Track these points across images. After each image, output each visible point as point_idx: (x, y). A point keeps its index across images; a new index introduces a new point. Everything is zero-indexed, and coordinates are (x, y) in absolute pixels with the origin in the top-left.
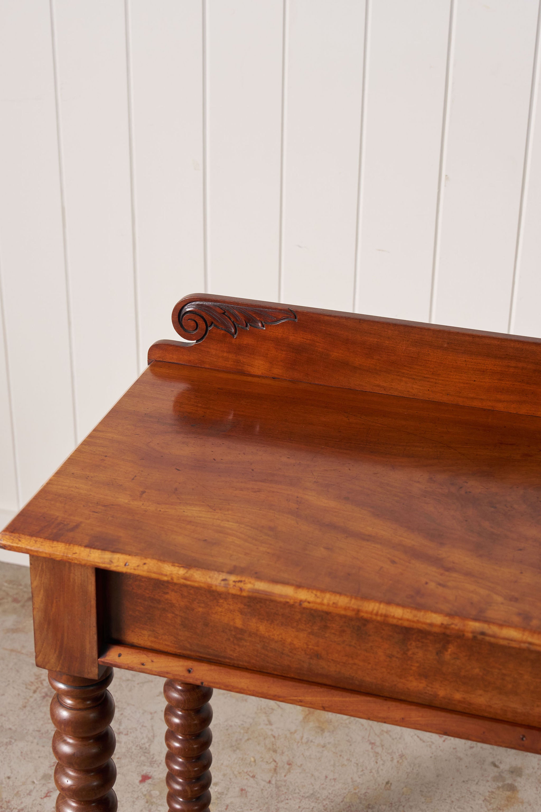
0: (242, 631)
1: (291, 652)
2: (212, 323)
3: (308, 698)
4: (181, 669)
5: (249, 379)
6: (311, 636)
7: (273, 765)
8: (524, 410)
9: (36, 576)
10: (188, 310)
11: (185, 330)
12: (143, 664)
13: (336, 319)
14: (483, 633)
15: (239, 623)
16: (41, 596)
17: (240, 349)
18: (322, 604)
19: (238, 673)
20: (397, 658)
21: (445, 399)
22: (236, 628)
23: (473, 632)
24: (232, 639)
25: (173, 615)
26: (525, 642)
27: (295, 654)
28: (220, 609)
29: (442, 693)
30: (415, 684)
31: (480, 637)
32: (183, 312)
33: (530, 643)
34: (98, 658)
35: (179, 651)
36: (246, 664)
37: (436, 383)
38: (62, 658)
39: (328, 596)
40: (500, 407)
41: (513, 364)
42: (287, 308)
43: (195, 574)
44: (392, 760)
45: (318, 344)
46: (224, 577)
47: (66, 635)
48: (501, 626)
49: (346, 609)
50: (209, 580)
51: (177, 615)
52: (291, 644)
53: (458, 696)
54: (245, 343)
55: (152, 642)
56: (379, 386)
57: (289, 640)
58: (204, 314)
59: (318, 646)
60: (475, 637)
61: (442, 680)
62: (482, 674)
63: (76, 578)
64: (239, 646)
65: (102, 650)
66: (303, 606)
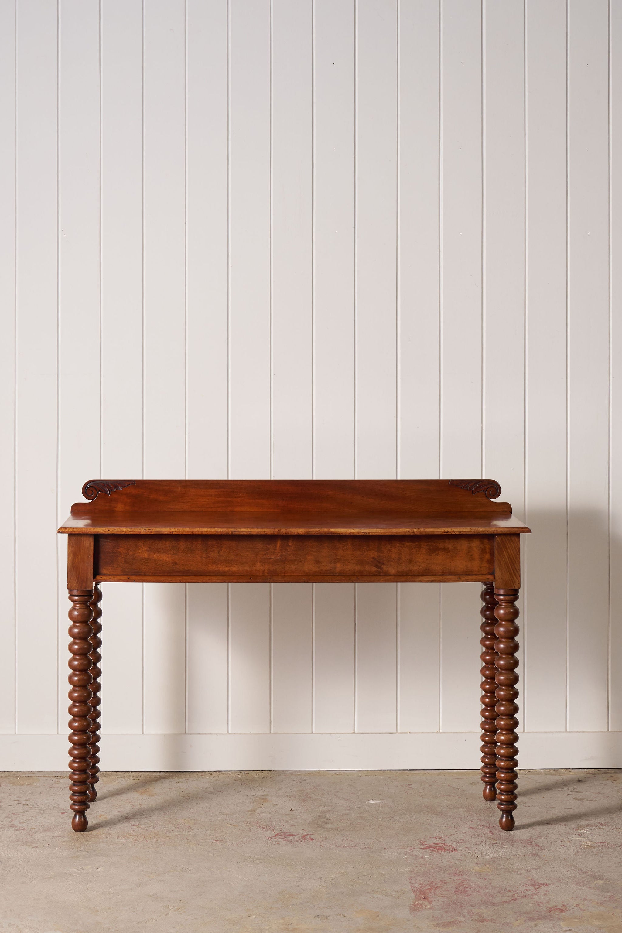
0: (147, 559)
1: (166, 564)
2: (99, 491)
3: (175, 579)
4: (125, 578)
6: (173, 556)
9: (70, 546)
10: (89, 486)
11: (88, 496)
14: (235, 531)
15: (146, 556)
16: (71, 556)
17: (112, 501)
18: (180, 531)
19: (147, 576)
23: (231, 532)
24: (144, 563)
26: (248, 532)
27: (167, 564)
29: (221, 569)
30: (211, 567)
31: (234, 533)
32: (87, 488)
33: (250, 532)
34: (93, 580)
35: (123, 573)
36: (149, 573)
41: (223, 490)
45: (144, 493)
46: (144, 529)
47: (80, 572)
49: (188, 532)
50: (139, 530)
51: (122, 557)
53: (227, 569)
54: (114, 497)
55: (113, 571)
57: (165, 559)
58: (96, 487)
60: (232, 533)
61: (221, 563)
62: (234, 557)
63: (86, 545)
64: (146, 566)
65: (94, 577)
66: (173, 534)
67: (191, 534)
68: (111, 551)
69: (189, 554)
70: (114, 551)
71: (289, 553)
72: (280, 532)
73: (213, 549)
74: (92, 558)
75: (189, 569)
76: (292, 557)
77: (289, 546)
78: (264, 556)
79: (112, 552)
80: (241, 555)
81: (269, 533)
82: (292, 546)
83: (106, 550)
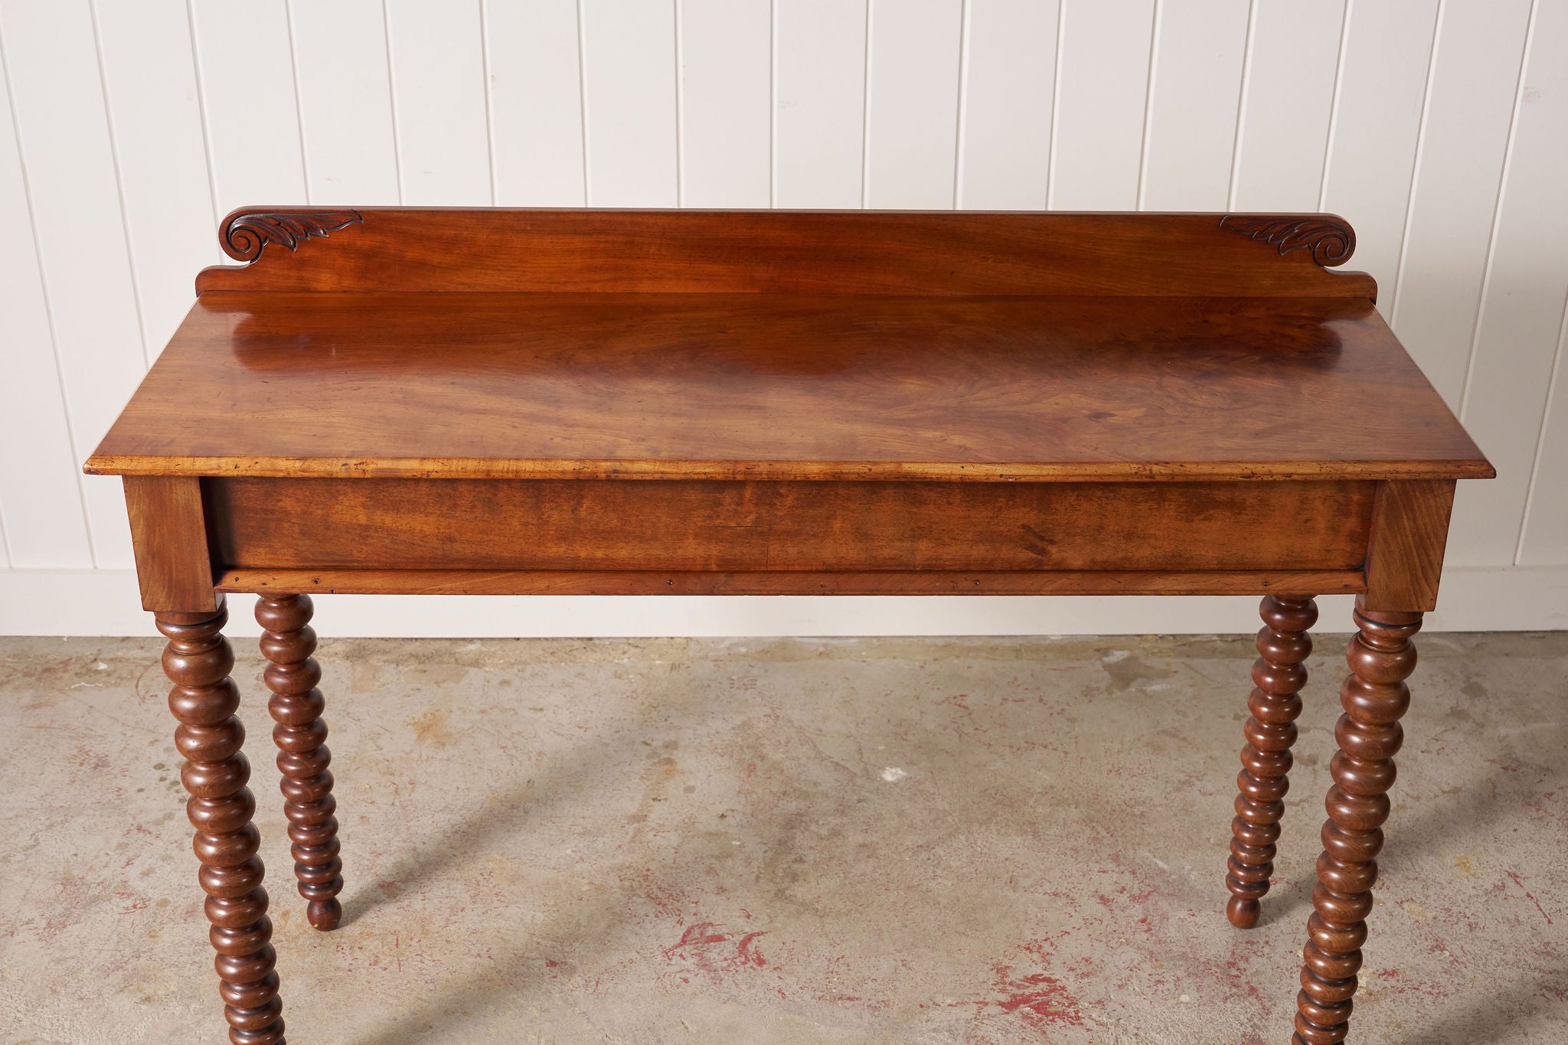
0: (367, 528)
1: (422, 541)
2: (267, 237)
3: (448, 585)
4: (307, 581)
5: (318, 295)
6: (442, 519)
7: (392, 788)
8: (621, 287)
9: (133, 503)
10: (236, 226)
11: (236, 250)
12: (264, 584)
13: (407, 215)
14: (616, 471)
15: (363, 519)
16: (141, 527)
17: (302, 264)
18: (450, 471)
19: (369, 574)
20: (533, 524)
21: (537, 288)
22: (361, 525)
23: (604, 473)
24: (357, 539)
25: (290, 524)
26: (657, 473)
27: (426, 542)
28: (341, 508)
29: (583, 554)
30: (554, 549)
31: (613, 476)
32: (231, 230)
33: (663, 473)
34: (214, 585)
35: (301, 564)
36: (376, 564)
37: (524, 271)
38: (173, 594)
39: (455, 462)
40: (596, 288)
41: (602, 238)
42: (350, 209)
43: (312, 464)
44: (530, 759)
45: (389, 245)
46: (344, 462)
47: (174, 566)
48: (632, 461)
49: (475, 472)
50: (328, 467)
51: (295, 523)
52: (421, 531)
53: (599, 554)
54: (307, 255)
55: (270, 560)
56: (463, 284)
57: (419, 528)
58: (255, 229)
59: (450, 528)
60: (608, 476)
61: (581, 539)
62: (620, 525)
63: (179, 498)
64: (366, 545)
65: (217, 577)
66: (431, 477)
67: (485, 478)
68: (259, 507)
69: (487, 515)
70: (267, 506)
71: (780, 514)
72: (751, 474)
73: (557, 502)
74: (203, 532)
75: (490, 553)
76: (790, 524)
77: (781, 495)
78: (708, 522)
79: (262, 509)
80: (641, 517)
81: (720, 477)
82: (787, 496)
83: (244, 505)
